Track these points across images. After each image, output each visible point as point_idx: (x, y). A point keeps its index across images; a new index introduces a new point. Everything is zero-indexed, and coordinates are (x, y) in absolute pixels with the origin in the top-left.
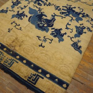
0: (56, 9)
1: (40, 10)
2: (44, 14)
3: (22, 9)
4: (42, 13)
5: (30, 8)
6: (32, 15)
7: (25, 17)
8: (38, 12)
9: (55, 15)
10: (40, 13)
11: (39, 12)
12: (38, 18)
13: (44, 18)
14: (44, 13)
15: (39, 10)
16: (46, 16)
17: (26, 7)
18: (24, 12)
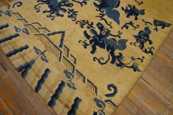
0: (76, 13)
1: (101, 16)
2: (96, 8)
3: (131, 23)
4: (100, 10)
5: (118, 23)
6: (114, 9)
7: (125, 8)
8: (104, 13)
9: (81, 3)
10: (102, 10)
11: (104, 11)
12: (106, 2)
13: (98, 1)
14: (97, 10)
15: (103, 15)
16: (95, 3)
17: (124, 26)
18: (126, 16)
